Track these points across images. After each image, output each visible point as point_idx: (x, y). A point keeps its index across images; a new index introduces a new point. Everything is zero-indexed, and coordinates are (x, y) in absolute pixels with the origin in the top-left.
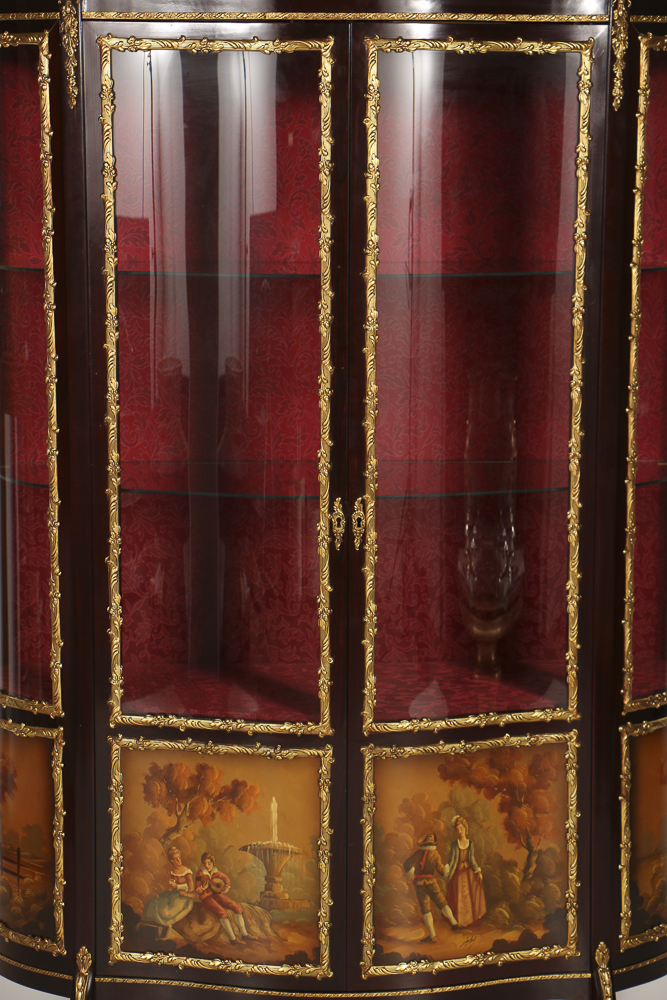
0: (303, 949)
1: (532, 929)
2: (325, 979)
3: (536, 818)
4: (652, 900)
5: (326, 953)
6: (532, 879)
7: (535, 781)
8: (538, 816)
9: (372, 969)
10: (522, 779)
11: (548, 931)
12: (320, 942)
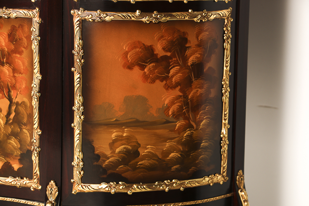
1: (11, 162)
3: (14, 76)
6: (12, 123)
7: (13, 47)
10: (4, 44)
11: (21, 166)
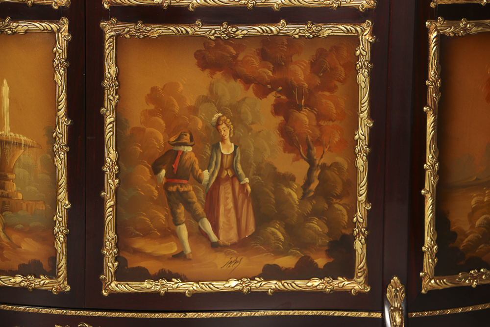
0: (38, 258)
1: (312, 256)
2: (62, 294)
3: (319, 126)
4: (469, 237)
5: (62, 263)
6: (313, 197)
7: (318, 81)
8: (322, 123)
9: (113, 285)
10: (302, 78)
11: (331, 260)
12: (56, 250)
